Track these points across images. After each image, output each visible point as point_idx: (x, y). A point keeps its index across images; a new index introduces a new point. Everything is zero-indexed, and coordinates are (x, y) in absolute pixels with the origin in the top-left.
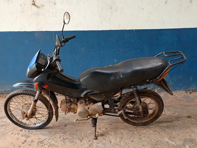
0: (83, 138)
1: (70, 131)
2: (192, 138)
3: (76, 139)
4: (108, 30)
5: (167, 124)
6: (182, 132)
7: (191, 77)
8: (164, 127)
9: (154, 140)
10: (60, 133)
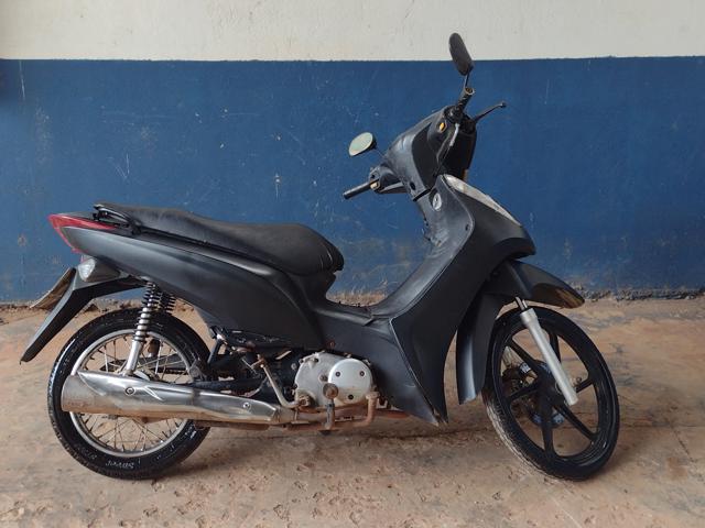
0: (102, 509)
1: (59, 479)
2: (499, 506)
3: (75, 515)
4: (246, 62)
5: (431, 445)
6: (473, 481)
7: (567, 244)
8: (417, 456)
9: (362, 517)
10: (17, 491)
